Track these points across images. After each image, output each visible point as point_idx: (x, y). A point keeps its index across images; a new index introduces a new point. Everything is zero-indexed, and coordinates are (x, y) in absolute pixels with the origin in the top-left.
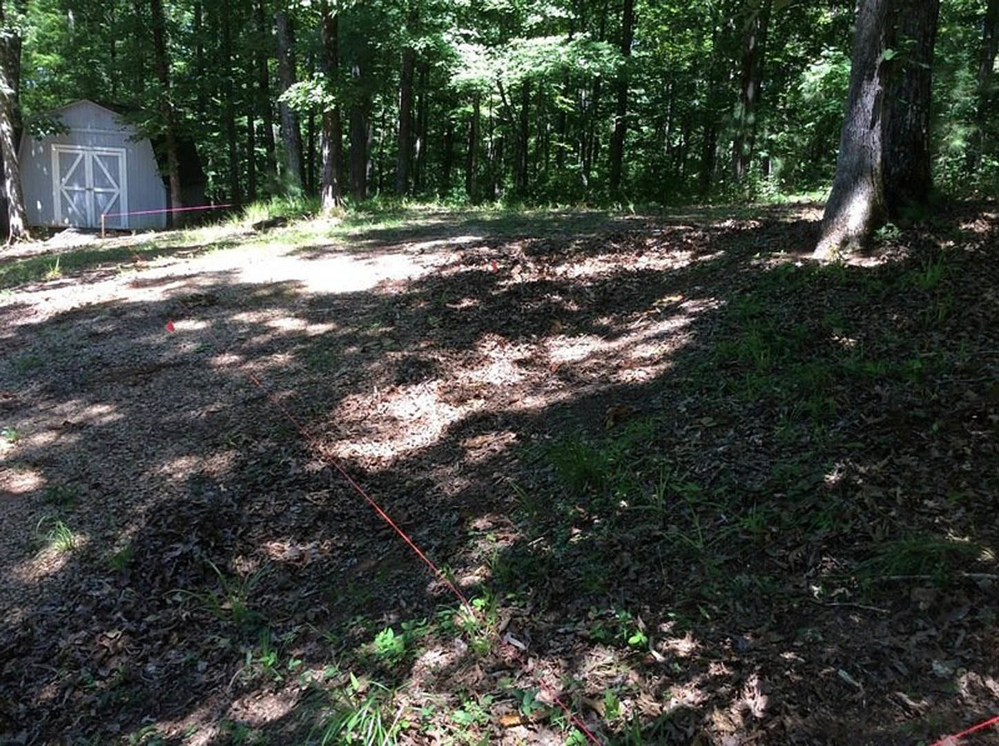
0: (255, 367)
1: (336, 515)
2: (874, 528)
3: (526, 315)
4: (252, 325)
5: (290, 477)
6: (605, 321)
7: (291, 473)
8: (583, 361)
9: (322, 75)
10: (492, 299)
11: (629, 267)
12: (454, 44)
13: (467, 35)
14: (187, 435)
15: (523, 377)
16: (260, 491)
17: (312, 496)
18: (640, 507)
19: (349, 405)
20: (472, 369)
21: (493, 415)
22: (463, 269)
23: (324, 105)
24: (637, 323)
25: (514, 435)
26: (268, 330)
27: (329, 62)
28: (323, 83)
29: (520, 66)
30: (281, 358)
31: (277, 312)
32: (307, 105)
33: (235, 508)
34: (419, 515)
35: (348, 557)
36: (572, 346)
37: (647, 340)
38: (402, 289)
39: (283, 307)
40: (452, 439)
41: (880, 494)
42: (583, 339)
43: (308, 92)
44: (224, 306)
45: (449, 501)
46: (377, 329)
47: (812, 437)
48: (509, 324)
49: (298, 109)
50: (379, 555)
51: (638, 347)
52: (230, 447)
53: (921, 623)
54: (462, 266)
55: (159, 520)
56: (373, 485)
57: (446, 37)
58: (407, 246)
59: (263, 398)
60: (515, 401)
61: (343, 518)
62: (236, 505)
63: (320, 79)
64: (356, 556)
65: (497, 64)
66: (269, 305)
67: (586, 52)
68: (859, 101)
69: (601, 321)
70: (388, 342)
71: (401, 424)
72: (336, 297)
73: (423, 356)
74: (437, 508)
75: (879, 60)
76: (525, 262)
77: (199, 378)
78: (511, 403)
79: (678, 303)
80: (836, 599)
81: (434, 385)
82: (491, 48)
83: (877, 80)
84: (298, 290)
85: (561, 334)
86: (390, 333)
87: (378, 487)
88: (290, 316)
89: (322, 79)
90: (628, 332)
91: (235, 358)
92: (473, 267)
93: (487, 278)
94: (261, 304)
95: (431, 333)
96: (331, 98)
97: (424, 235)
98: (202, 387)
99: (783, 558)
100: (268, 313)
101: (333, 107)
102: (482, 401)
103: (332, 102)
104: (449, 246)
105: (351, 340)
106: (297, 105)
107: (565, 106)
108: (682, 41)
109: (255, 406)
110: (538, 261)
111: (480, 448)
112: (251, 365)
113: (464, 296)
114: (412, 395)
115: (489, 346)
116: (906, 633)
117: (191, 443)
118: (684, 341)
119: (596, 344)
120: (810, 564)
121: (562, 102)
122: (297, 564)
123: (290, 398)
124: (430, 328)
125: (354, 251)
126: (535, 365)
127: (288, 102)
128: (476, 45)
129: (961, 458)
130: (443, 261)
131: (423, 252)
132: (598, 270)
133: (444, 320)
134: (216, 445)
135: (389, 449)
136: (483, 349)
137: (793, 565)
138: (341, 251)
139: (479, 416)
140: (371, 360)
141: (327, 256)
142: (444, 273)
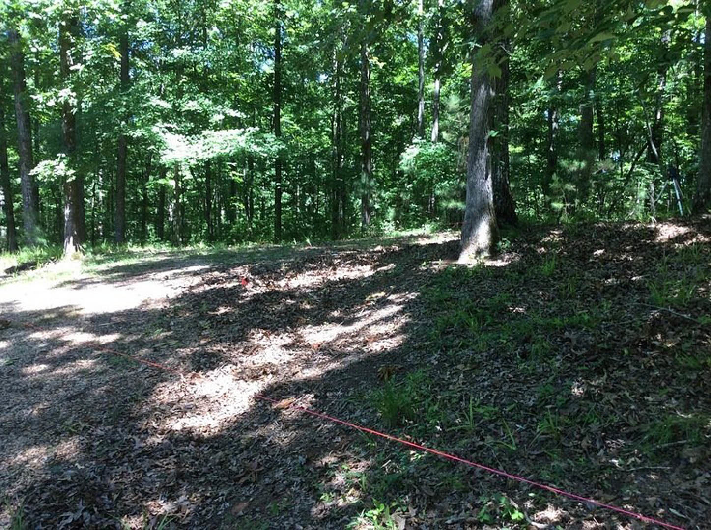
0: (65, 372)
1: (191, 473)
2: (627, 417)
3: (274, 314)
4: (48, 340)
5: (136, 450)
6: (336, 314)
7: (136, 447)
8: (334, 341)
9: (64, 155)
10: (241, 306)
11: (332, 278)
12: (161, 134)
13: (170, 127)
14: (29, 429)
15: (292, 357)
16: (113, 464)
17: (162, 463)
18: (453, 428)
19: (160, 391)
20: (251, 354)
21: (285, 384)
22: (207, 288)
23: (66, 177)
24: (361, 313)
25: (312, 396)
26: (63, 344)
27: (69, 146)
28: (65, 161)
29: (211, 150)
30: (86, 363)
31: (65, 329)
32: (53, 177)
33: (99, 480)
34: (266, 463)
35: (219, 504)
36: (318, 332)
37: (376, 323)
38: (165, 304)
39: (69, 325)
40: (260, 405)
41: (616, 396)
42: (327, 326)
43: (53, 168)
44: (18, 328)
45: (286, 449)
46: (160, 334)
47: (543, 368)
48: (263, 322)
49: (45, 180)
50: (248, 497)
51: (371, 328)
52: (71, 434)
53: (697, 472)
54: (206, 285)
55: (34, 498)
56: (211, 447)
57: (155, 129)
58: (152, 276)
59: (82, 394)
60: (296, 373)
61: (197, 475)
62: (99, 478)
63: (62, 158)
64: (227, 501)
65: (194, 147)
66: (58, 325)
67: (257, 140)
68: (477, 162)
69: (333, 313)
70: (173, 342)
71: (212, 400)
72: (112, 315)
73: (210, 349)
74: (278, 455)
75: (487, 137)
76: (254, 280)
77: (17, 384)
78: (294, 375)
79: (383, 298)
80: (631, 466)
81: (228, 368)
82: (188, 137)
83: (486, 149)
84: (78, 312)
85: (307, 324)
86: (170, 336)
87: (217, 448)
88: (79, 331)
89: (64, 158)
90: (358, 319)
91: (43, 367)
92: (215, 285)
93: (230, 292)
94: (49, 325)
95: (205, 333)
96: (72, 171)
97: (160, 268)
98: (24, 391)
99: (576, 446)
100: (59, 331)
101: (74, 178)
102: (271, 376)
103: (73, 174)
104: (186, 273)
105: (140, 344)
106: (45, 177)
107: (237, 178)
108: (309, 136)
109: (78, 400)
110: (263, 278)
111: (288, 408)
112: (59, 371)
113: (219, 305)
114: (212, 377)
115: (257, 337)
116: (691, 480)
117: (34, 435)
118: (403, 321)
119: (339, 329)
120: (598, 447)
121: (234, 175)
122: (178, 515)
123: (106, 391)
124: (203, 329)
125: (110, 281)
126: (298, 347)
127: (38, 175)
128: (177, 135)
129: (651, 369)
130: (188, 284)
131: (167, 278)
132: (312, 281)
133: (212, 323)
134: (58, 434)
135: (211, 419)
136: (253, 340)
137: (586, 450)
138: (98, 282)
139: (275, 386)
140: (165, 357)
141: (88, 286)
142: (194, 291)
